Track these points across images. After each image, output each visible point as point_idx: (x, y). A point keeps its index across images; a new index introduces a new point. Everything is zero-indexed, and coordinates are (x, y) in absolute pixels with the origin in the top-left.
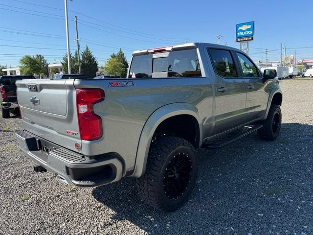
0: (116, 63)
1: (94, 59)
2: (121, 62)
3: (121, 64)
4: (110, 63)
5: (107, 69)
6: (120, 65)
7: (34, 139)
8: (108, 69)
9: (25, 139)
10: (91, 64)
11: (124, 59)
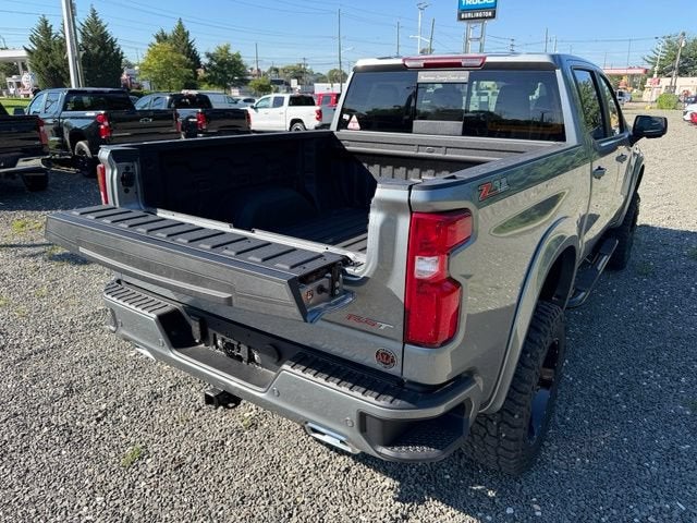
0: (169, 54)
1: (113, 44)
2: (184, 53)
3: (184, 57)
4: (155, 54)
5: (148, 70)
6: (180, 62)
7: (175, 313)
8: (150, 71)
9: (154, 316)
10: (105, 54)
11: (189, 46)
